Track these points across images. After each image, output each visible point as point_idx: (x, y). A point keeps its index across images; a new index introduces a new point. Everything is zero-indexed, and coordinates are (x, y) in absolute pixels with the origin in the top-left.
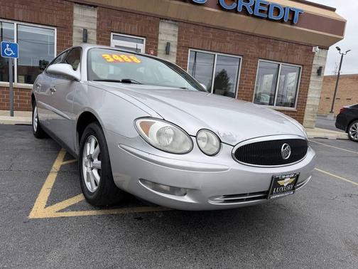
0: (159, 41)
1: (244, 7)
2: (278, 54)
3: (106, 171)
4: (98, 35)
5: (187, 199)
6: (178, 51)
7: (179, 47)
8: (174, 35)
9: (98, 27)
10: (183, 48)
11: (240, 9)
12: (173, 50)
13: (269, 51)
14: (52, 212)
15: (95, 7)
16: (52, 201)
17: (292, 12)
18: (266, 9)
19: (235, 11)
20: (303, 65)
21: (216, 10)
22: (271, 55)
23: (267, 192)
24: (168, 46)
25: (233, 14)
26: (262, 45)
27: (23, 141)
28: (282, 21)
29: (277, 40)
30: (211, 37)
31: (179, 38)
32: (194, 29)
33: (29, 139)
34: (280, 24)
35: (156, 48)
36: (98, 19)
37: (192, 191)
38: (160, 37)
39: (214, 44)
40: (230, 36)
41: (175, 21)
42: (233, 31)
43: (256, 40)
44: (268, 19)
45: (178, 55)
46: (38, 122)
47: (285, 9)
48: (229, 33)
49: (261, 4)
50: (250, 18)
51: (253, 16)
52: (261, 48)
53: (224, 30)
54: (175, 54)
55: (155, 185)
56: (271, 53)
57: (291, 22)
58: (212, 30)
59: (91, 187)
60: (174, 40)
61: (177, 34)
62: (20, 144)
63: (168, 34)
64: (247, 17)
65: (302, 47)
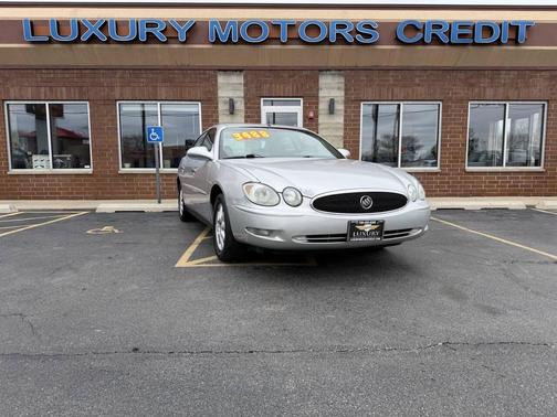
0: (320, 99)
1: (433, 35)
2: (501, 90)
3: (228, 230)
4: (246, 104)
5: (277, 239)
6: (346, 107)
7: (347, 101)
8: (339, 89)
9: (246, 95)
10: (352, 102)
11: (428, 39)
12: (340, 107)
13: (484, 88)
14: (193, 264)
15: (241, 71)
16: (192, 258)
17: (514, 28)
18: (470, 32)
19: (422, 42)
20: (548, 101)
21: (393, 47)
22: (489, 92)
23: (345, 235)
24: (332, 103)
25: (420, 47)
26: (473, 81)
27: (171, 224)
28: (498, 42)
29: (497, 70)
30: (392, 82)
31: (346, 90)
32: (367, 76)
33: (177, 222)
34: (496, 48)
35: (317, 108)
36: (245, 85)
37: (279, 232)
38: (321, 94)
39: (396, 90)
40: (420, 76)
41: (339, 70)
42: (425, 69)
43: (461, 75)
44: (474, 44)
45: (345, 112)
46: (184, 206)
47: (501, 26)
48: (418, 73)
49: (460, 27)
50: (447, 48)
51: (450, 44)
52: (472, 85)
53: (409, 69)
54: (343, 112)
55: (257, 231)
56: (488, 90)
57: (515, 42)
58: (391, 73)
59: (221, 246)
60: (339, 95)
61: (343, 86)
62: (168, 227)
63: (331, 88)
64: (442, 48)
65: (543, 73)
